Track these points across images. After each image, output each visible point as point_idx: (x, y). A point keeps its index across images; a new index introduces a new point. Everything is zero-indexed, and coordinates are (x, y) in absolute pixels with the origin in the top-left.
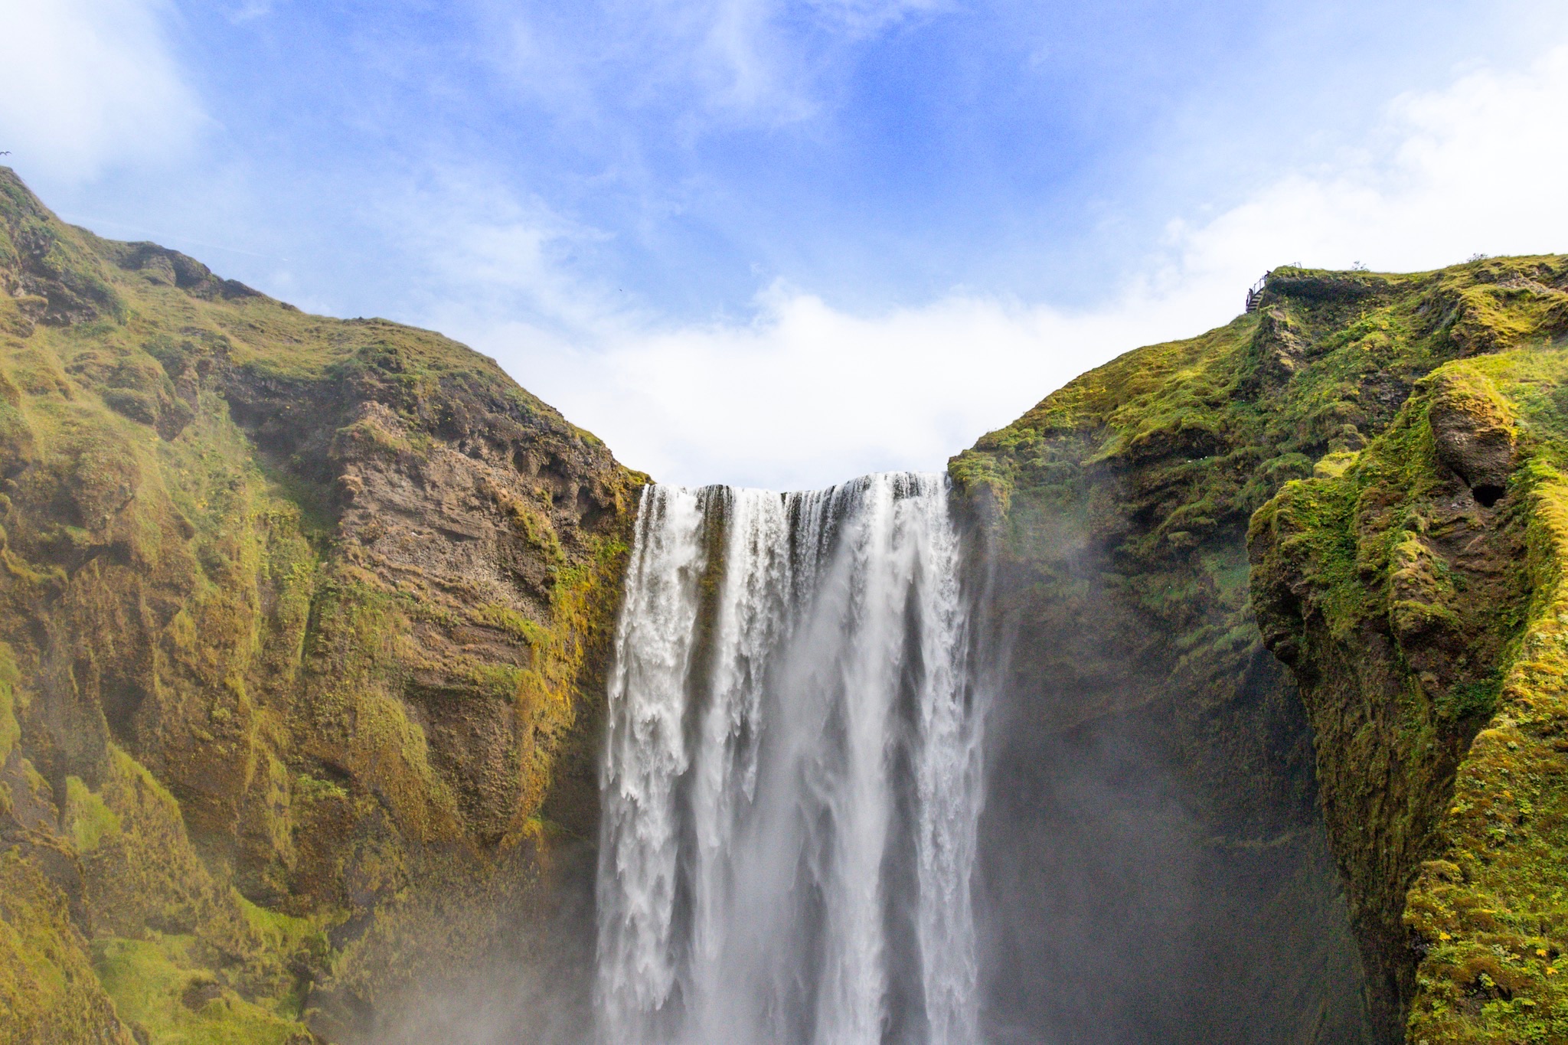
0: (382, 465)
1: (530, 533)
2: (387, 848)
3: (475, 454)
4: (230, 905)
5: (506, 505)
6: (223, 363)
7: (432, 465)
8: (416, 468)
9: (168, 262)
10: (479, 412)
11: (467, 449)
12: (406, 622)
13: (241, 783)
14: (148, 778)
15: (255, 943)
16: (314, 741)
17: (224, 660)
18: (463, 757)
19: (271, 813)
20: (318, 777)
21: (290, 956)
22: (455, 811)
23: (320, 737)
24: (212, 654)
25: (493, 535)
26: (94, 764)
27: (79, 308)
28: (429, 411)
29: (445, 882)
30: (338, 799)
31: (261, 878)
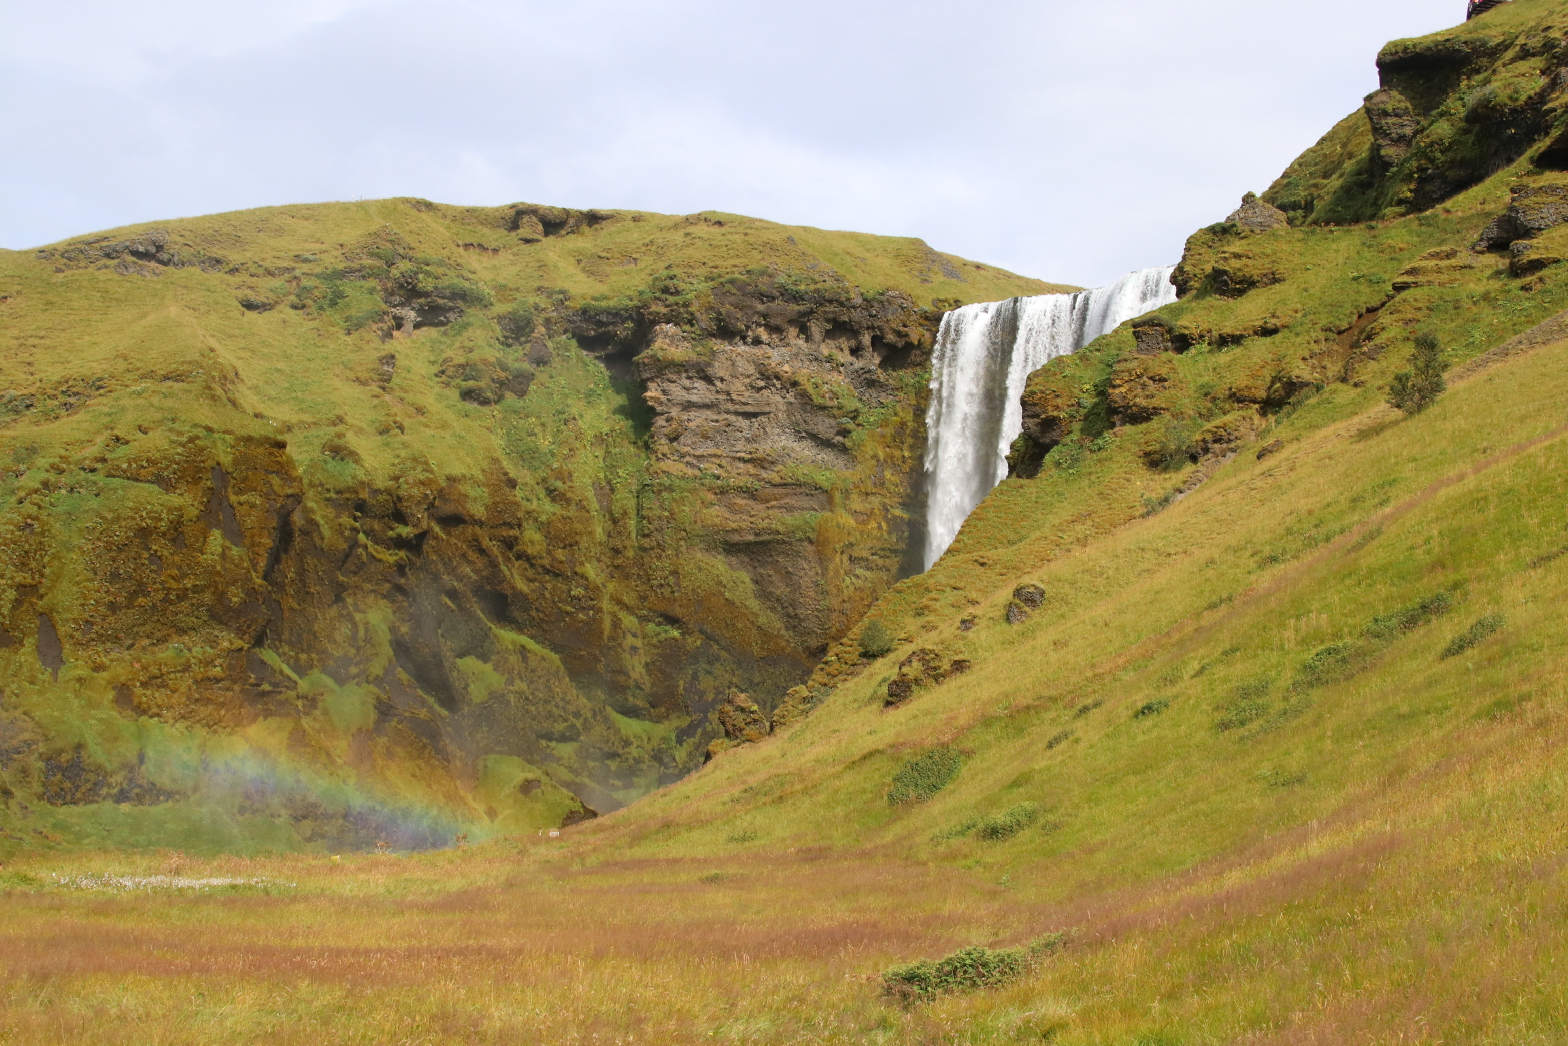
0: (674, 377)
1: (814, 397)
2: (718, 669)
3: (757, 342)
4: (606, 719)
5: (788, 379)
6: (564, 313)
7: (717, 364)
8: (703, 371)
9: (534, 219)
10: (751, 307)
11: (749, 340)
12: (711, 497)
13: (600, 638)
14: (531, 644)
15: (627, 743)
16: (653, 599)
17: (573, 555)
18: (781, 589)
19: (626, 655)
20: (659, 624)
21: (653, 750)
22: (783, 632)
23: (656, 593)
24: (560, 554)
25: (783, 407)
26: (482, 647)
27: (451, 309)
28: (705, 321)
29: (778, 687)
30: (674, 639)
31: (626, 699)
